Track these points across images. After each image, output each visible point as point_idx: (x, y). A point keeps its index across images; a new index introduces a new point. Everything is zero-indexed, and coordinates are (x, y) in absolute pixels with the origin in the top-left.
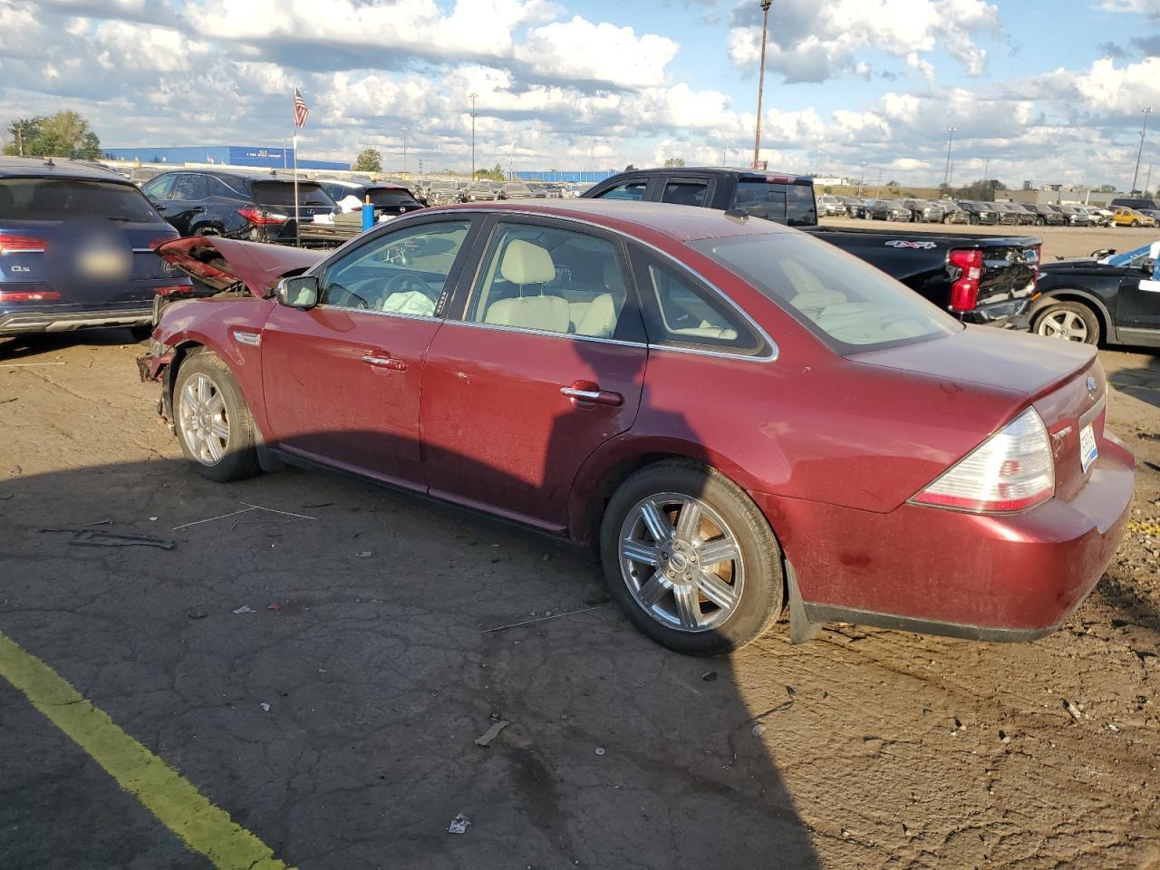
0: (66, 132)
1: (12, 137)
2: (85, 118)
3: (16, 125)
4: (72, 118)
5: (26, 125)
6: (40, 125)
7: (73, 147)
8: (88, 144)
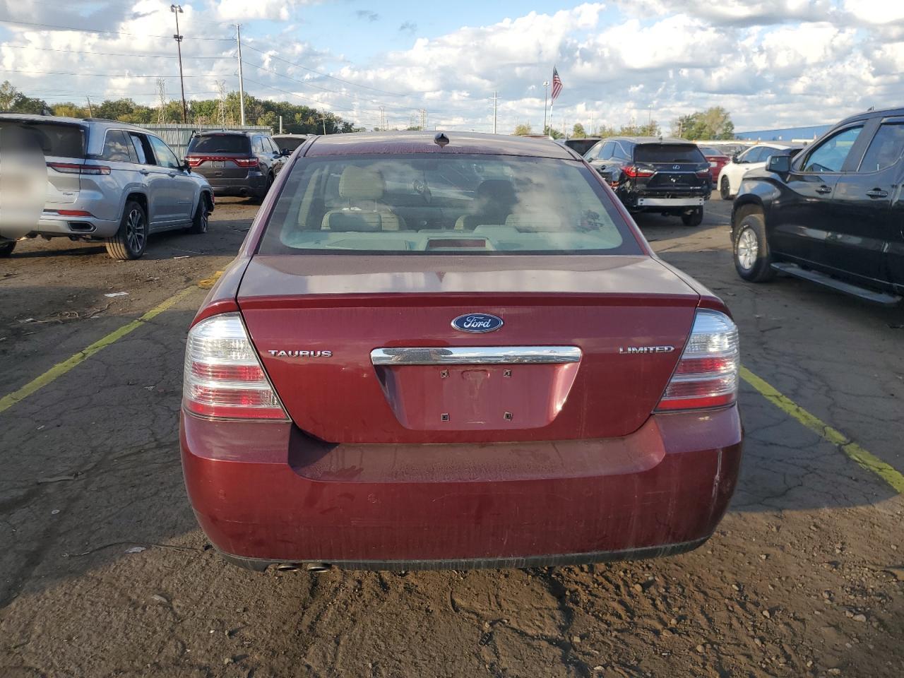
0: (713, 122)
1: (677, 128)
2: (727, 111)
3: (682, 120)
4: (719, 111)
5: (688, 119)
6: (697, 119)
7: (715, 133)
8: (726, 130)
